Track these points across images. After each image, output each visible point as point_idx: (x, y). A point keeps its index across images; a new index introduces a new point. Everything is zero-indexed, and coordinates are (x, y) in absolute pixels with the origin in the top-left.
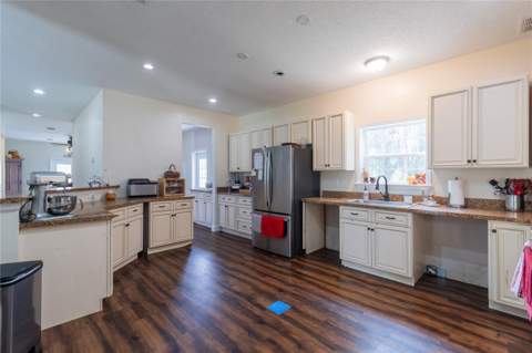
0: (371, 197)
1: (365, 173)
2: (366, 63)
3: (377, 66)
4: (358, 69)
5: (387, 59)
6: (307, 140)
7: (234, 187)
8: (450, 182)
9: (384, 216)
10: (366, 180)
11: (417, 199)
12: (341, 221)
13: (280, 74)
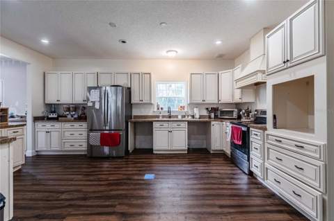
0: (163, 117)
1: (158, 105)
2: (168, 52)
3: (172, 54)
4: (164, 53)
5: (177, 52)
6: (127, 85)
7: (50, 116)
8: (195, 109)
9: (175, 124)
10: (158, 109)
11: (184, 116)
12: (154, 129)
13: (124, 42)
